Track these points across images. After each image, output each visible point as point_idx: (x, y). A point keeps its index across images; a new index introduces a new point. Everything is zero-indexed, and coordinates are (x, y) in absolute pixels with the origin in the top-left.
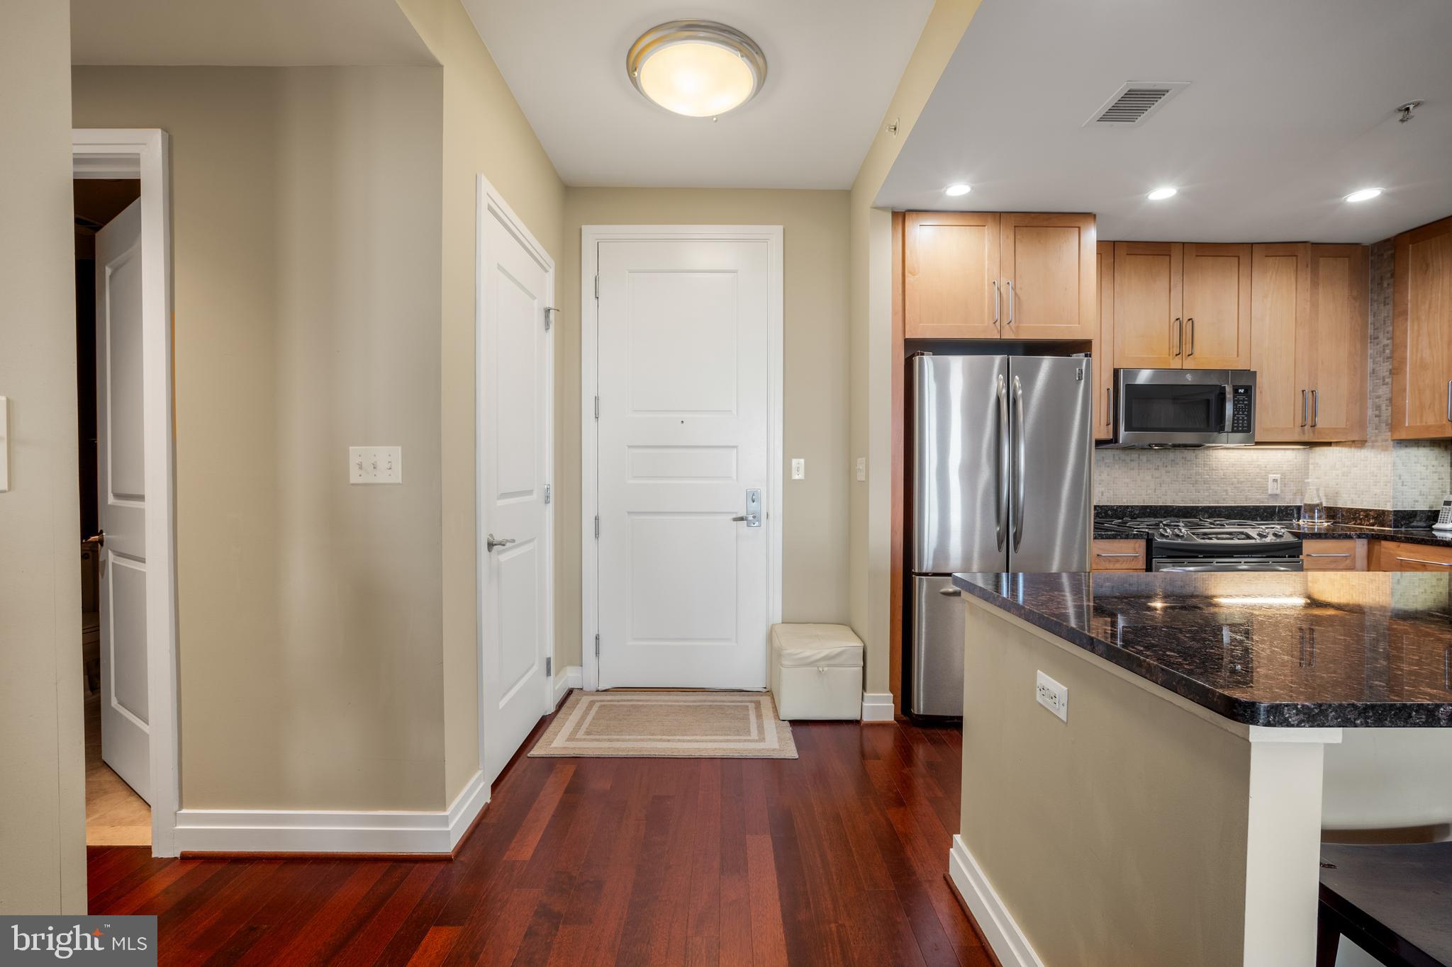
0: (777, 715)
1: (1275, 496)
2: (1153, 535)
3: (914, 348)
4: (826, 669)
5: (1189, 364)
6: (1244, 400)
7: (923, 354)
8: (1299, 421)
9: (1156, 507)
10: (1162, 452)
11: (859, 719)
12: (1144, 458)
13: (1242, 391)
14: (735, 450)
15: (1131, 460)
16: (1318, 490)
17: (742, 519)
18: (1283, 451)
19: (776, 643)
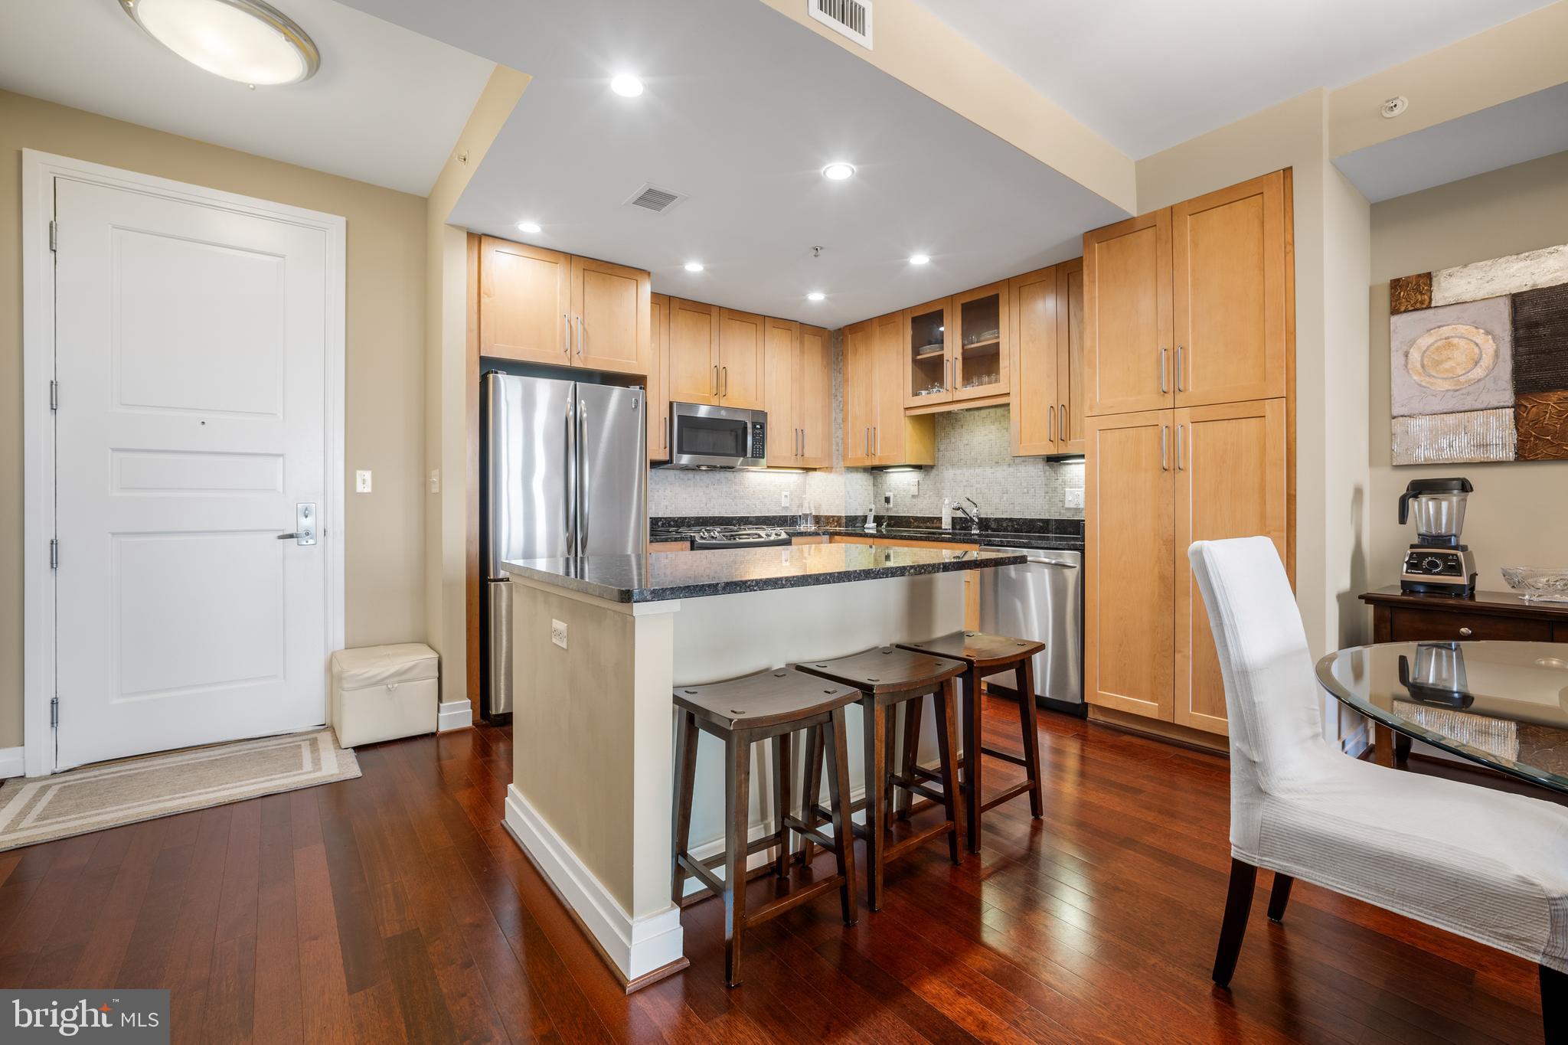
0: (336, 741)
1: (786, 508)
2: (694, 536)
3: (489, 366)
4: (396, 685)
5: (724, 403)
6: (759, 434)
7: (496, 373)
8: (794, 453)
9: (706, 517)
10: (710, 473)
11: (435, 730)
12: (697, 477)
13: (758, 426)
14: (281, 459)
15: (688, 479)
16: (809, 503)
17: (291, 536)
18: (790, 475)
19: (336, 669)
